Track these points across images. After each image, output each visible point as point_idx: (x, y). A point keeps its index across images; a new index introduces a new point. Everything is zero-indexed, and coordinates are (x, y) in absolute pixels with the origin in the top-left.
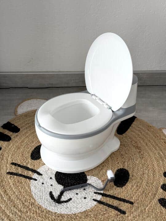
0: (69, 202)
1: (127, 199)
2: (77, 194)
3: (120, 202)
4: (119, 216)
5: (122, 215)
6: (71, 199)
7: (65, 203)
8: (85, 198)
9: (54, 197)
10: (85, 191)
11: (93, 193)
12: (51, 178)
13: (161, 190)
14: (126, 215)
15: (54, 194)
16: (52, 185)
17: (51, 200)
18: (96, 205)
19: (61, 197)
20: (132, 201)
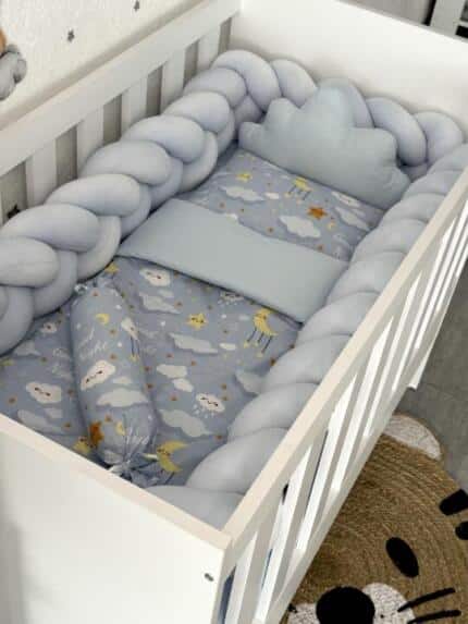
5: (458, 619)
10: (386, 619)
11: (397, 614)
14: (462, 614)
20: (449, 586)
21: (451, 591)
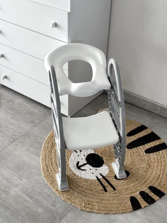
0: (83, 171)
1: (114, 186)
2: (91, 169)
3: (109, 185)
4: (102, 191)
5: (104, 191)
6: (85, 170)
7: (81, 171)
8: (93, 174)
9: (78, 165)
10: (96, 171)
12: (84, 155)
13: (139, 193)
14: (106, 193)
15: (80, 163)
16: (82, 159)
17: (76, 165)
18: (95, 180)
19: (82, 167)
20: (116, 189)
21: (115, 189)
